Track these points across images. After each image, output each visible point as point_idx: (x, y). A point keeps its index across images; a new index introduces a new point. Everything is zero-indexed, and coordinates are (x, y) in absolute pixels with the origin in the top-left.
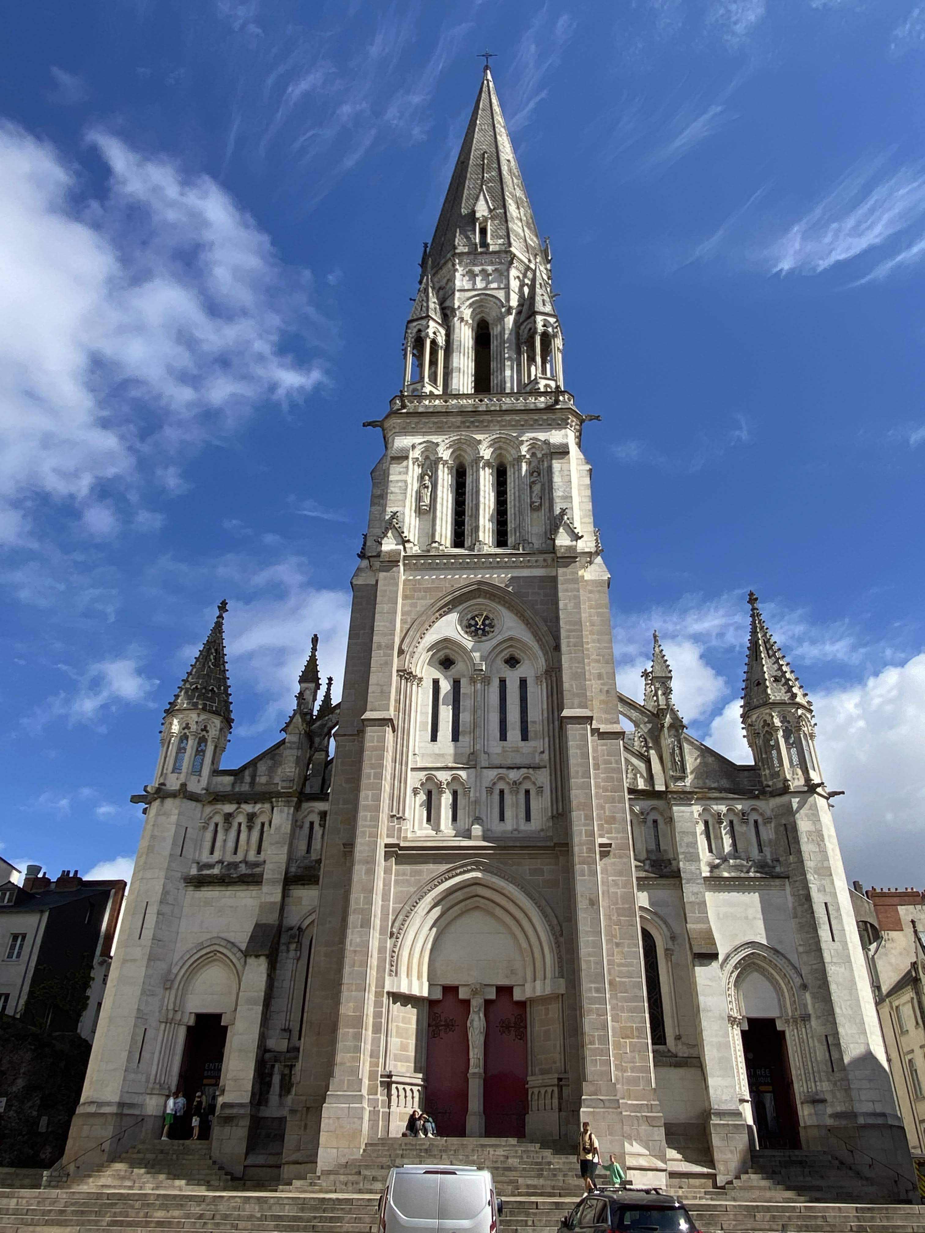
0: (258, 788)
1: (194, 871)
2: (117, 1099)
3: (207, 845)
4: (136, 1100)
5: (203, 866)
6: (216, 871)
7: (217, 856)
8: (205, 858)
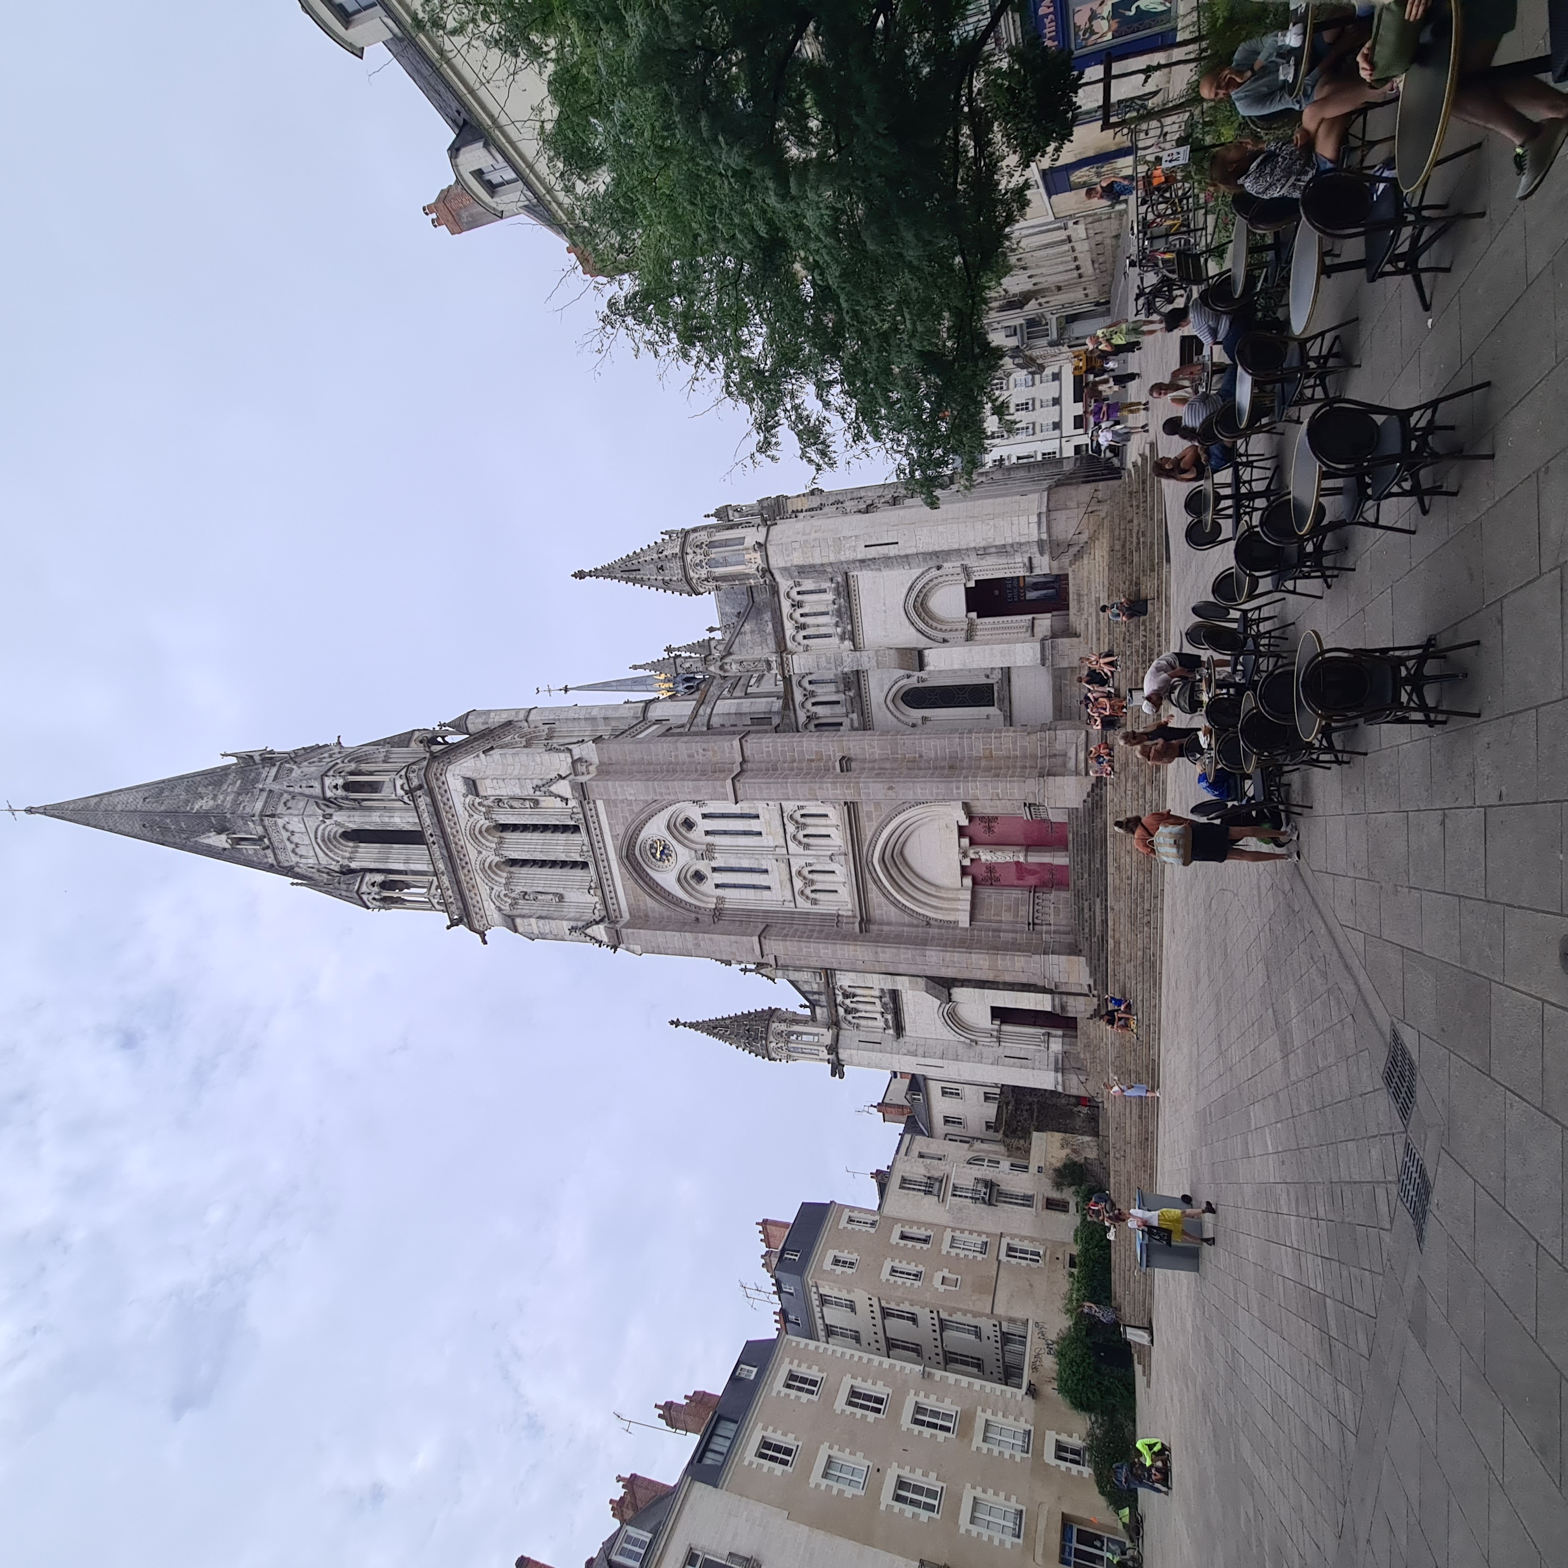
0: (822, 989)
1: (891, 1032)
2: (1053, 1073)
3: (870, 1023)
4: (1052, 1059)
5: (887, 1027)
6: (889, 1017)
7: (878, 1016)
8: (880, 1023)
